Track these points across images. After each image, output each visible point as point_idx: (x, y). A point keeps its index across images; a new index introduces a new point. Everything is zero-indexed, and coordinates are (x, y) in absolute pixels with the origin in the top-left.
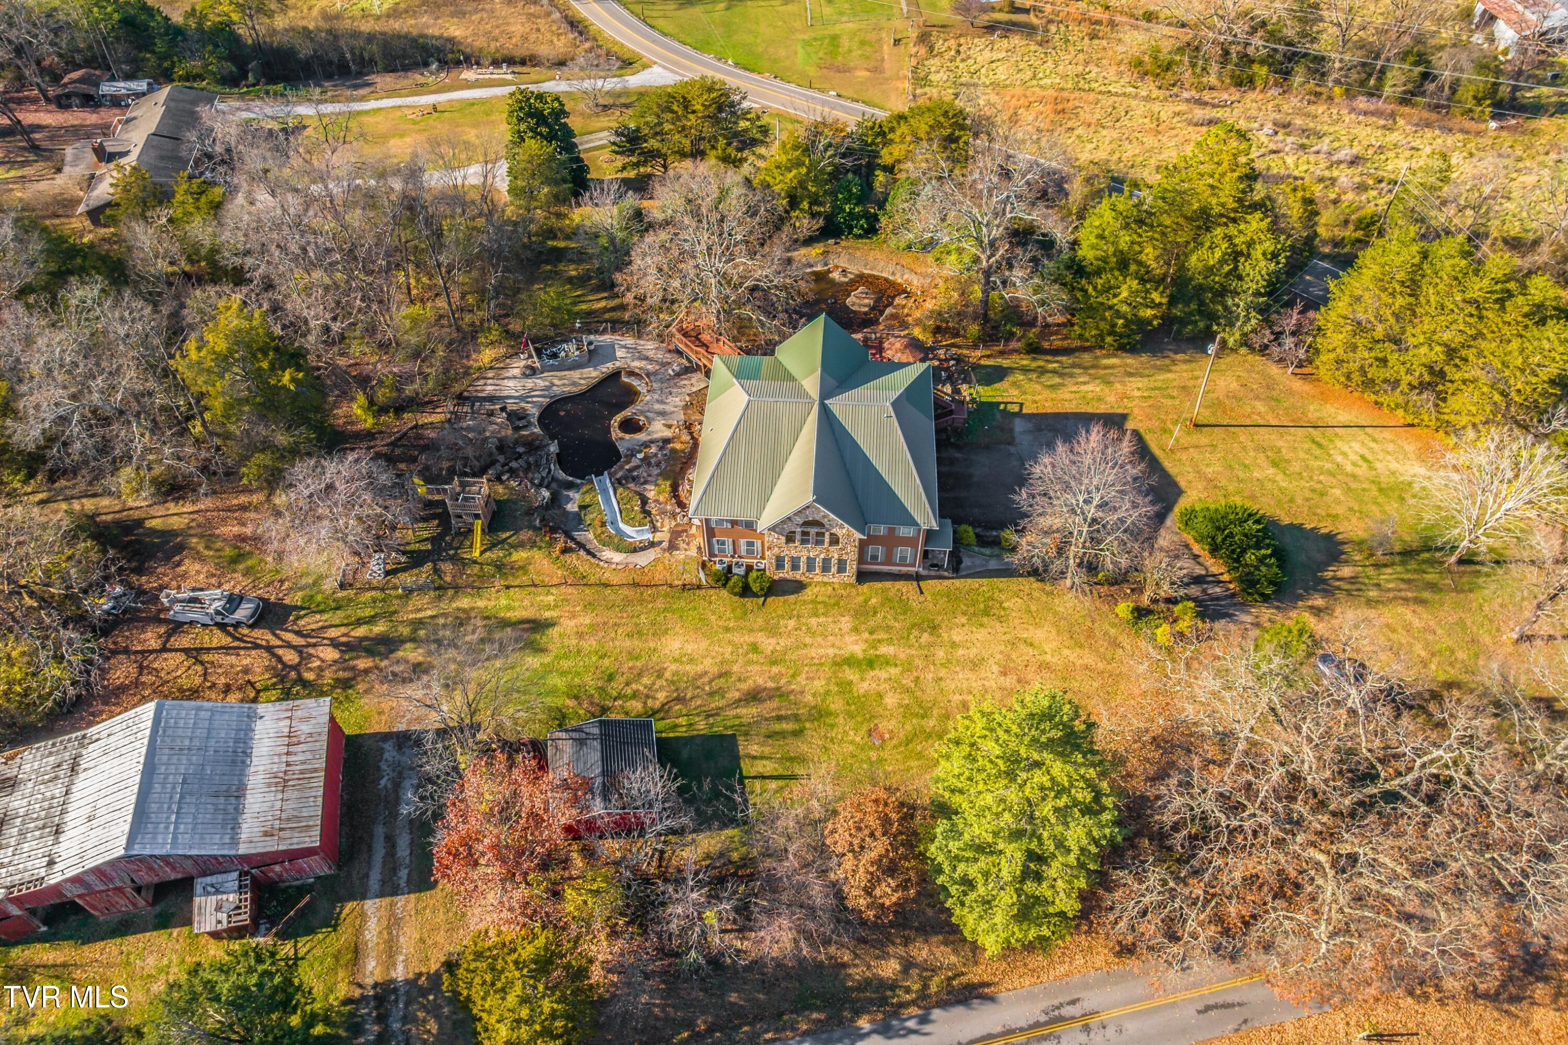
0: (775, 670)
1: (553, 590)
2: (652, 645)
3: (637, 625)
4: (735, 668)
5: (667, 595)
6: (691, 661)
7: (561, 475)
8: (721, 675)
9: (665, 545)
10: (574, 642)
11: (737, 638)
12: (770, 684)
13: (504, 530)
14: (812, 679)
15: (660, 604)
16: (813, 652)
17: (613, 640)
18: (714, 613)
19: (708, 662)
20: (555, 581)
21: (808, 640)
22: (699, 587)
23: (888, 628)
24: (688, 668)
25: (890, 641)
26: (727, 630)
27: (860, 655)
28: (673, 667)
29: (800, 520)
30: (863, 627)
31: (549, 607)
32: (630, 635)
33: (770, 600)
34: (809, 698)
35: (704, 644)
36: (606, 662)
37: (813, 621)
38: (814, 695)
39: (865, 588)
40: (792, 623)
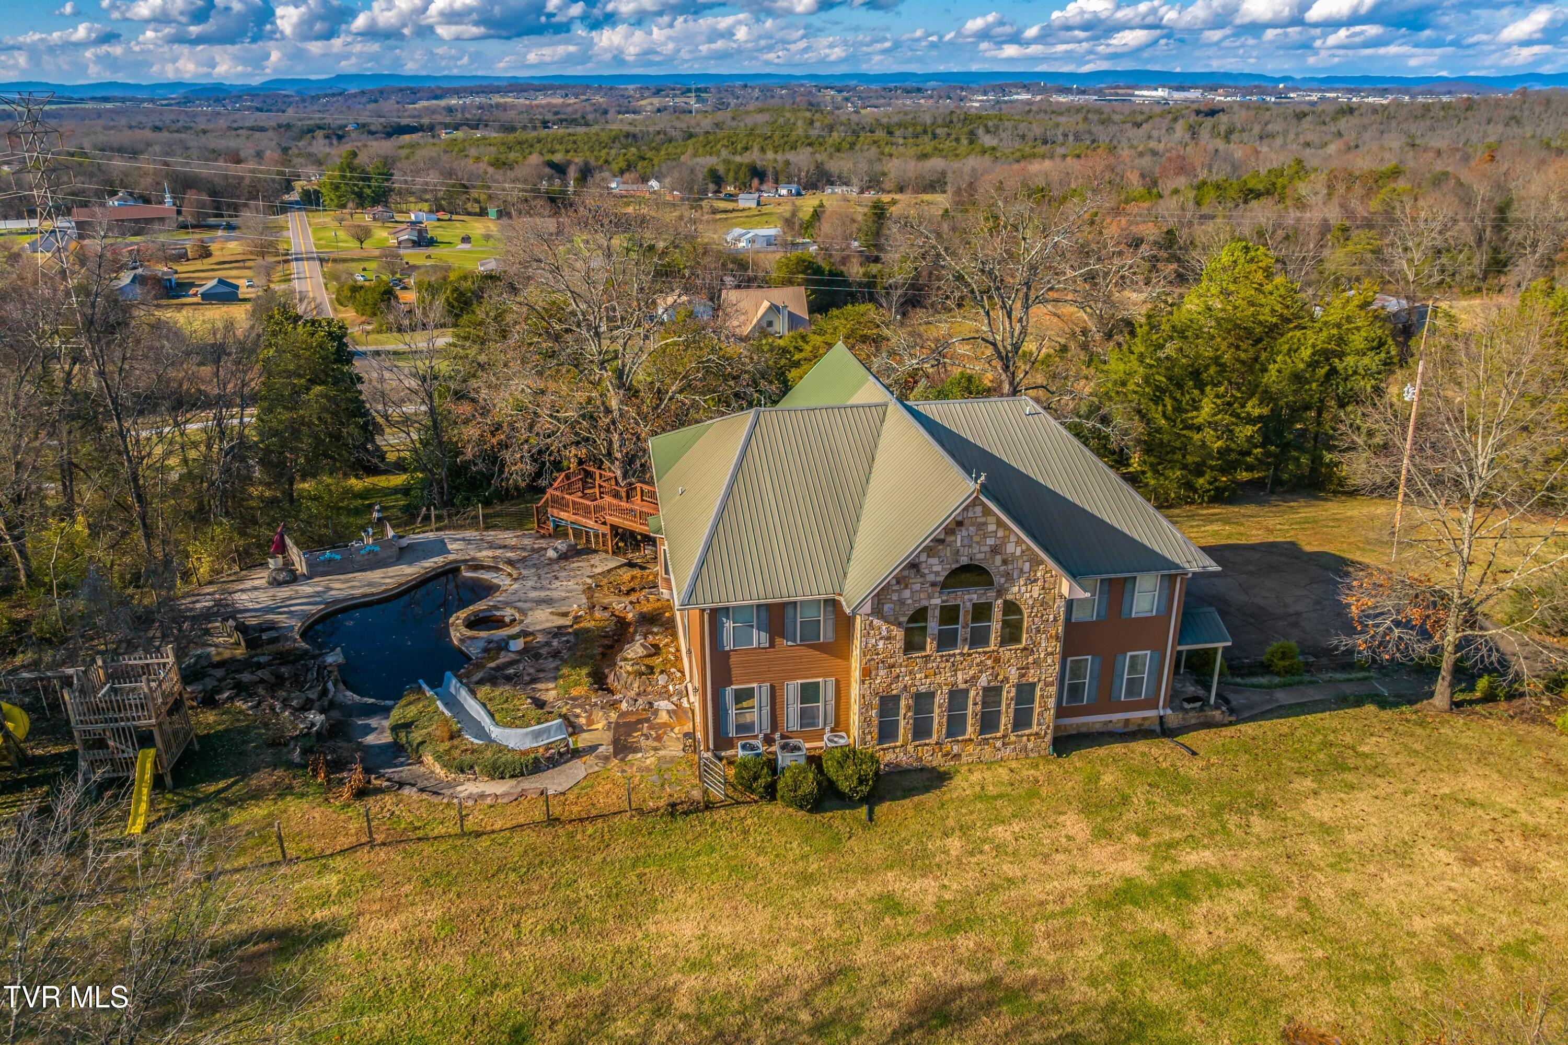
0: (966, 943)
1: (339, 863)
2: (622, 942)
3: (570, 903)
4: (861, 956)
5: (635, 831)
6: (737, 959)
7: (350, 697)
8: (829, 979)
9: (606, 749)
10: (401, 966)
11: (841, 892)
12: (967, 977)
13: (212, 777)
14: (1069, 946)
15: (620, 850)
16: (1036, 891)
17: (510, 946)
18: (761, 851)
19: (784, 955)
20: (343, 842)
21: (1009, 869)
22: (709, 806)
23: (1174, 821)
24: (734, 977)
25: (1192, 841)
26: (807, 879)
27: (1149, 880)
28: (693, 982)
29: (937, 569)
30: (1117, 827)
31: (325, 899)
32: (556, 930)
33: (882, 809)
34: (1080, 991)
35: (760, 918)
36: (500, 998)
37: (1000, 832)
38: (1093, 981)
39: (1077, 759)
40: (955, 844)
